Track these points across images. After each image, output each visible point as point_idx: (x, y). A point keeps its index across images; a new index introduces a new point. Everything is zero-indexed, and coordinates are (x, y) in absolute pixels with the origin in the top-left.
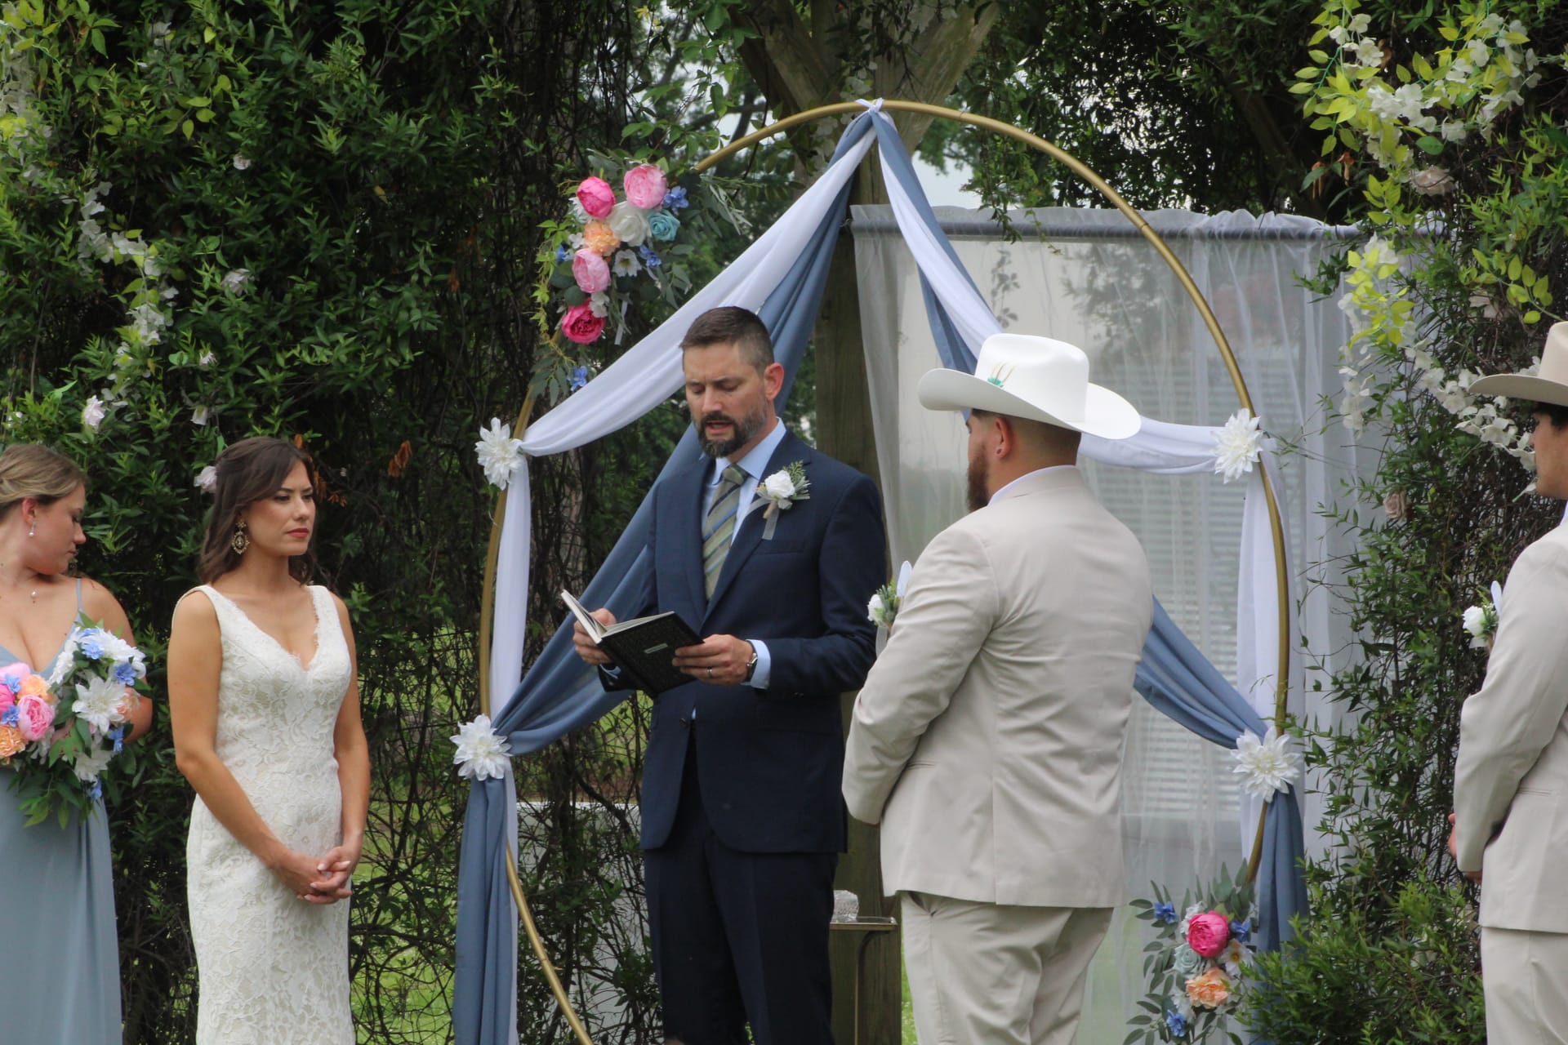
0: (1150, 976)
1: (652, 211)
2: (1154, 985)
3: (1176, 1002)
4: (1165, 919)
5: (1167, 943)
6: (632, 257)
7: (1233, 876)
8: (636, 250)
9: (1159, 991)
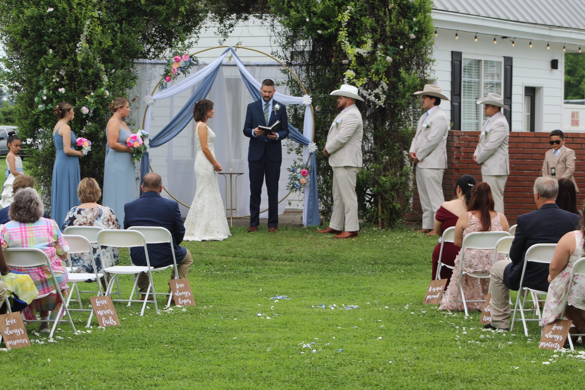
0: (290, 179)
1: (185, 62)
2: (291, 181)
3: (297, 183)
4: (293, 171)
5: (293, 174)
6: (179, 69)
7: (305, 164)
8: (180, 67)
9: (292, 182)
